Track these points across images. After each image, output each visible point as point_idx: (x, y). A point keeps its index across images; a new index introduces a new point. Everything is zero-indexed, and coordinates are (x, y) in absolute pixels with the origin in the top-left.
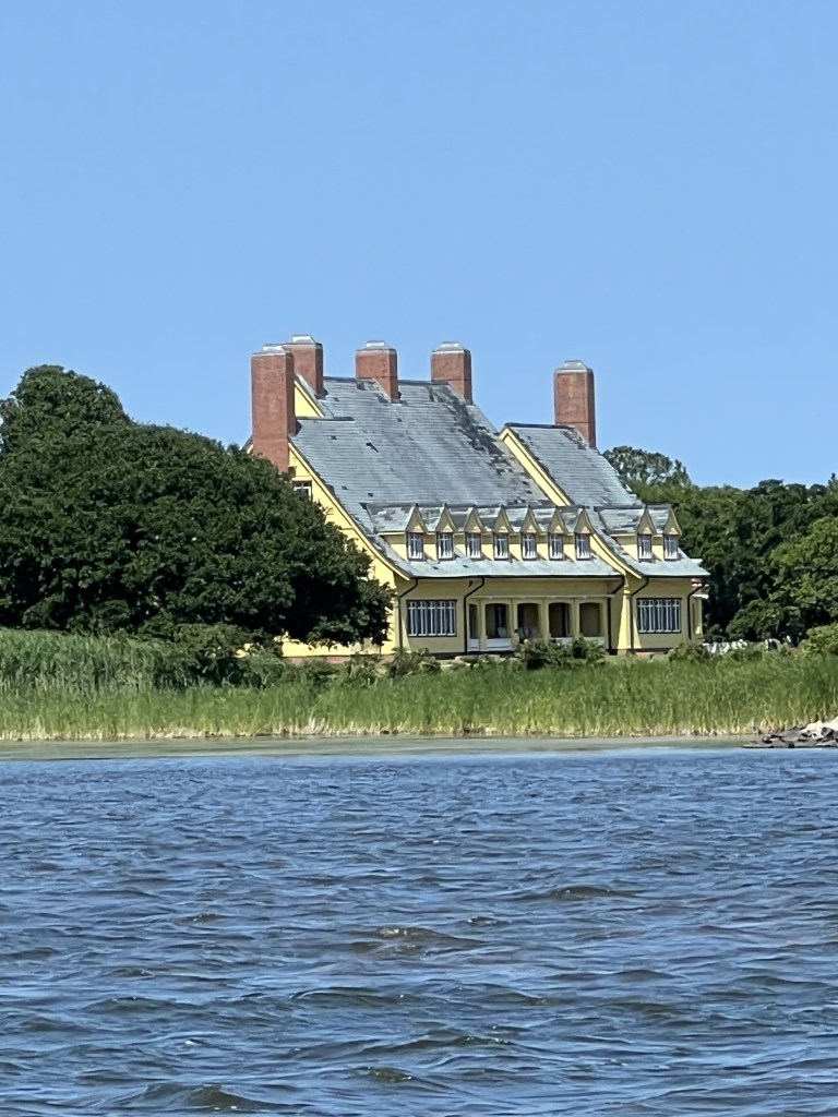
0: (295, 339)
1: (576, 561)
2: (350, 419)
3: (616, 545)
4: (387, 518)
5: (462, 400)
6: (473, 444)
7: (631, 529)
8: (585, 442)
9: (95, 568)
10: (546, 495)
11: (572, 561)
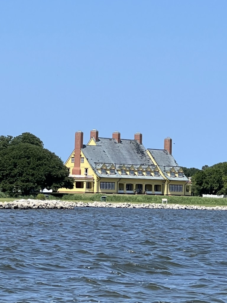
0: (93, 130)
1: (154, 176)
2: (101, 146)
3: (166, 173)
4: (98, 165)
5: (139, 144)
6: (138, 153)
7: (169, 171)
8: (169, 153)
9: (7, 171)
10: (153, 163)
11: (153, 176)
